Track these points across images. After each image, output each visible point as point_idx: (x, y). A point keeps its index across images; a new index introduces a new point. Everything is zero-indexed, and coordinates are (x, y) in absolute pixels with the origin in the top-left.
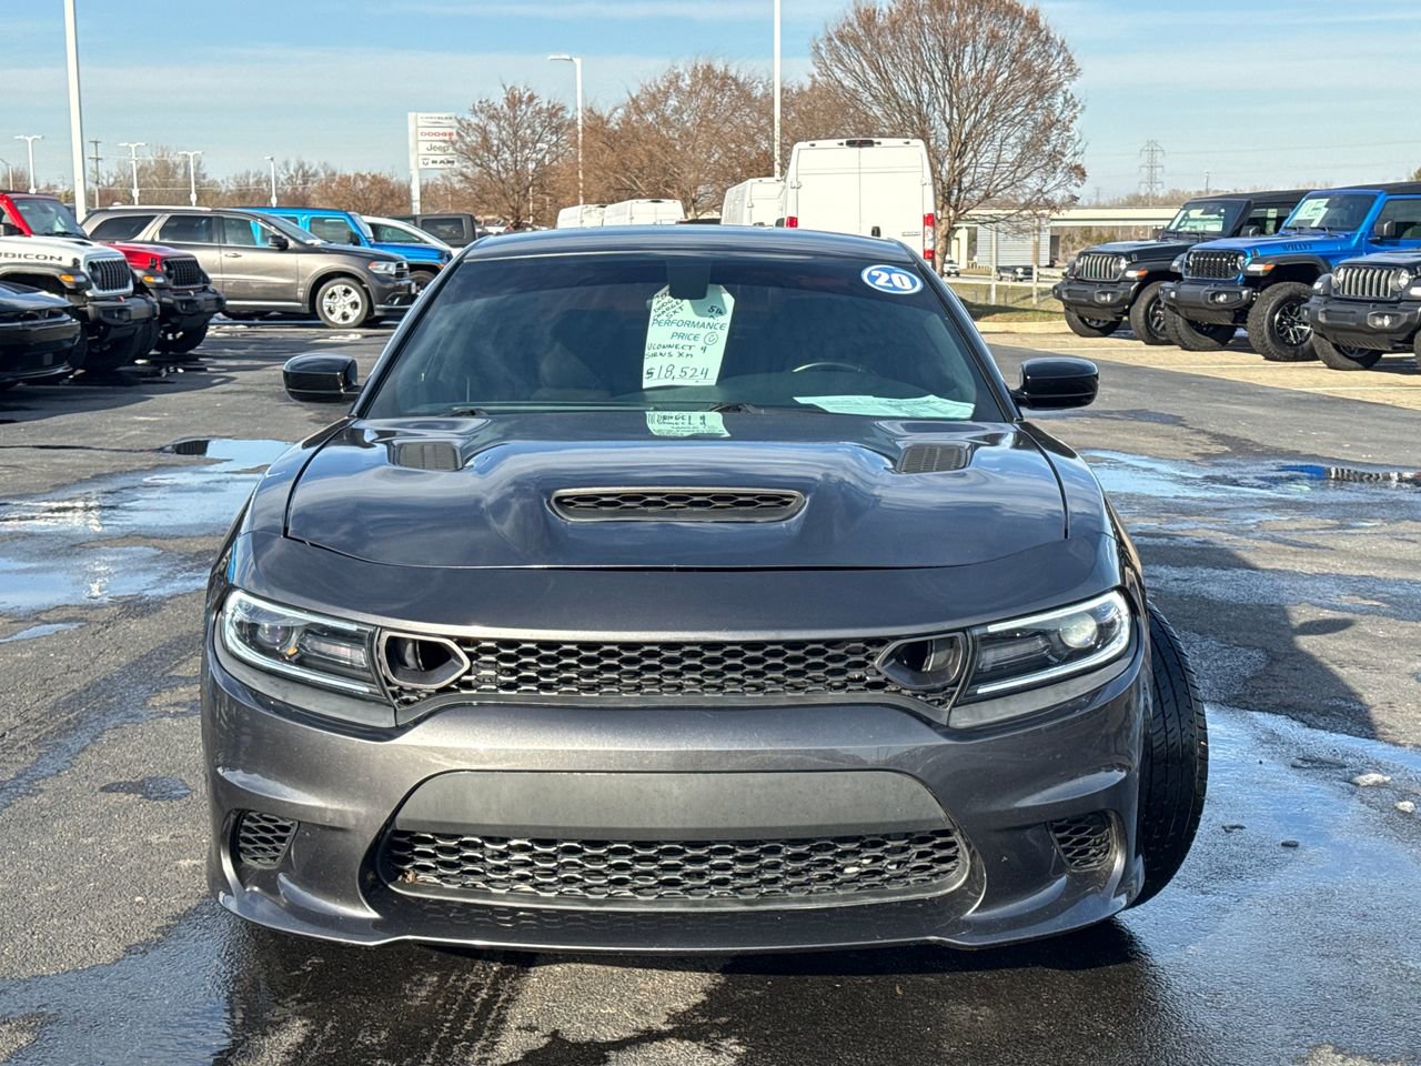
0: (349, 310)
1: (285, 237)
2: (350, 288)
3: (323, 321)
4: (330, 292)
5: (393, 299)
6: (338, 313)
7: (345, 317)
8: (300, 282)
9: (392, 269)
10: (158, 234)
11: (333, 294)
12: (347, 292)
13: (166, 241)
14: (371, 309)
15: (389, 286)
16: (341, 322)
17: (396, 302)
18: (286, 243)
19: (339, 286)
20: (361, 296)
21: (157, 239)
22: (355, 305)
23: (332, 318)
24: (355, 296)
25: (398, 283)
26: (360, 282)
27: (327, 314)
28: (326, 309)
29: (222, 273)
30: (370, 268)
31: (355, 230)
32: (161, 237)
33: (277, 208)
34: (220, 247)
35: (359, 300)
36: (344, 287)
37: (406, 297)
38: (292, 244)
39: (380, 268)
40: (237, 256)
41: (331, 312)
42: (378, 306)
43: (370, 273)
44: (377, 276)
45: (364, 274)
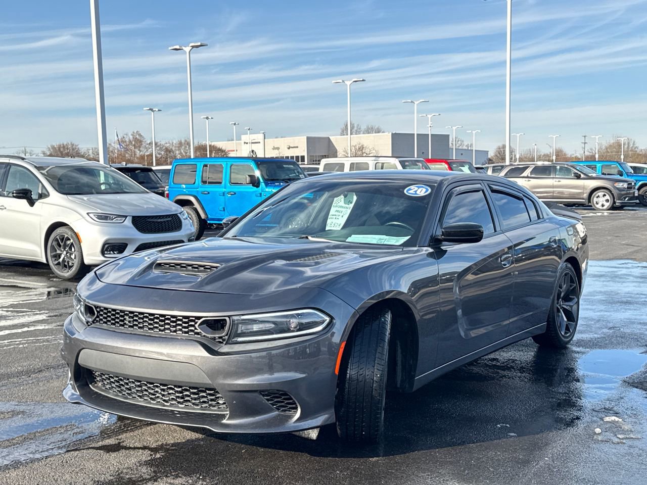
0: (605, 203)
1: (579, 173)
2: (605, 194)
3: (593, 207)
4: (597, 195)
5: (625, 198)
6: (600, 204)
7: (603, 206)
8: (585, 192)
9: (626, 185)
10: (529, 174)
11: (599, 196)
12: (604, 195)
13: (533, 176)
14: (614, 203)
15: (623, 192)
16: (601, 208)
17: (626, 199)
18: (580, 175)
19: (601, 193)
20: (610, 196)
21: (529, 175)
22: (607, 201)
23: (597, 206)
24: (607, 197)
25: (628, 192)
26: (610, 191)
27: (595, 204)
28: (595, 202)
29: (553, 188)
30: (615, 185)
31: (621, 169)
32: (531, 174)
33: (585, 161)
34: (553, 178)
35: (609, 198)
36: (603, 193)
37: (632, 197)
38: (582, 176)
39: (620, 185)
40: (559, 181)
41: (597, 203)
42: (618, 201)
43: (615, 187)
44: (618, 189)
45: (613, 188)
